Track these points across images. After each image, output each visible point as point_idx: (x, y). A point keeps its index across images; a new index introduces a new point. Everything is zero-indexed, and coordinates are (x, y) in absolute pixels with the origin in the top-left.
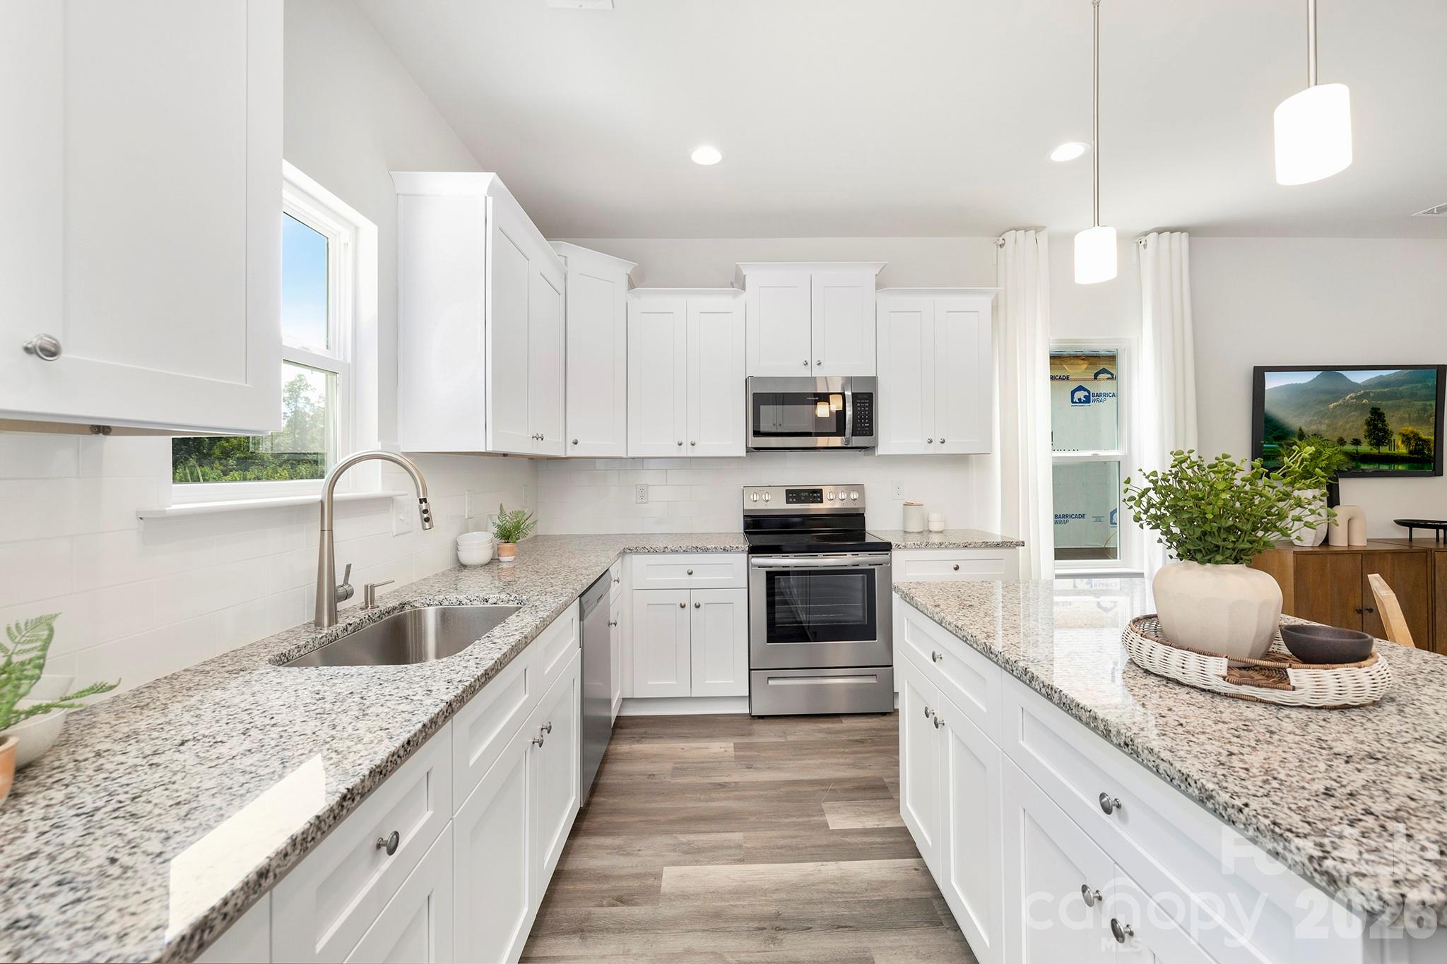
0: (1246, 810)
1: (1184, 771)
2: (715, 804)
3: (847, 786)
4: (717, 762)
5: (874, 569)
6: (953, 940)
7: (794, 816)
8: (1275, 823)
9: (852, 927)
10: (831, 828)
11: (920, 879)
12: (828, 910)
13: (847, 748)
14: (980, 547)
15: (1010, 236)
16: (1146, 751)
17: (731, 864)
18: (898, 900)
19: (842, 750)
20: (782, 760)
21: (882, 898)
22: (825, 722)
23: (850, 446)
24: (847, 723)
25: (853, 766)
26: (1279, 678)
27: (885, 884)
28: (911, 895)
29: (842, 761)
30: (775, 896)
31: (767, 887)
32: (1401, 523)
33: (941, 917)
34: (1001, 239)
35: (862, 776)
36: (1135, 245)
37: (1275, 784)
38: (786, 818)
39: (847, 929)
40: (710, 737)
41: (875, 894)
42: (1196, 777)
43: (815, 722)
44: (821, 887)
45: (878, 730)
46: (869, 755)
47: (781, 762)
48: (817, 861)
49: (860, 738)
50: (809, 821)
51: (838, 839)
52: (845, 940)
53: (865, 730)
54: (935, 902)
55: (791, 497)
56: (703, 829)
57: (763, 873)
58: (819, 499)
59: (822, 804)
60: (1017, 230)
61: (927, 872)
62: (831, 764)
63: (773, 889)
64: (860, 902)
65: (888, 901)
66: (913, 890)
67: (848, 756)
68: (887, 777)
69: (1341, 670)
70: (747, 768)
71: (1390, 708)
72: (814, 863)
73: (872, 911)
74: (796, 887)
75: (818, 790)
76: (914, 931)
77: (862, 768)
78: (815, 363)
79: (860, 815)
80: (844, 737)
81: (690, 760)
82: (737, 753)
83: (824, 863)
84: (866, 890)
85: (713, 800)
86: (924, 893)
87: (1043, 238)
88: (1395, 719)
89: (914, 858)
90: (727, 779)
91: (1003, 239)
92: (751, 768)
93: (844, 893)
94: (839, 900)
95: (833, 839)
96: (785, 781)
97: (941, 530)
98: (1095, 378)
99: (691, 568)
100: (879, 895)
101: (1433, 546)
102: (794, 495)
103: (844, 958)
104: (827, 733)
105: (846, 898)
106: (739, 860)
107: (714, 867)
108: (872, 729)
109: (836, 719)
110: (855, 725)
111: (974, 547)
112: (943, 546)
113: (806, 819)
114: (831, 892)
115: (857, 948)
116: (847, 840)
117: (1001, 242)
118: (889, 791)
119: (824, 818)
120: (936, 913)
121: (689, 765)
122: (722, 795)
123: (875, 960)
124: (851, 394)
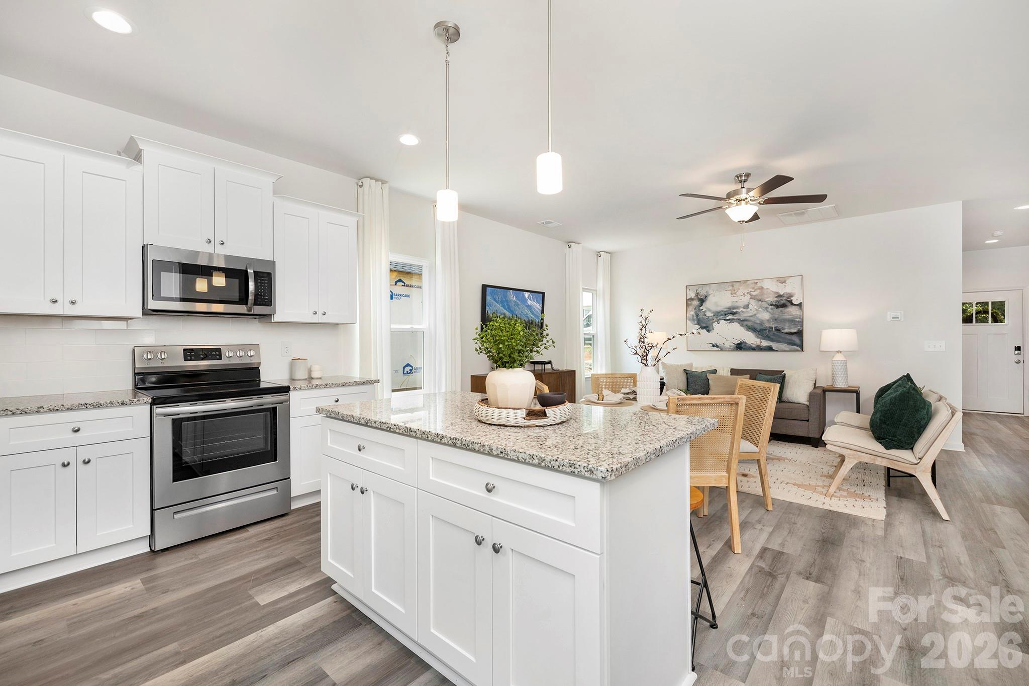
0: (559, 460)
1: (531, 454)
2: (134, 634)
3: (269, 571)
4: (126, 600)
5: (276, 408)
6: (370, 629)
7: (225, 610)
8: (570, 460)
9: (298, 658)
10: (262, 605)
11: (338, 606)
12: (276, 658)
13: (258, 547)
14: (353, 385)
15: (366, 181)
16: (512, 452)
17: (172, 669)
18: (328, 625)
19: (255, 550)
20: (199, 575)
21: (316, 630)
22: (235, 534)
23: (252, 313)
24: (252, 531)
25: (268, 557)
26: (543, 414)
27: (315, 620)
28: (336, 618)
29: (257, 557)
30: (226, 671)
31: (216, 669)
32: (532, 363)
33: (359, 621)
34: (360, 182)
35: (278, 561)
36: (432, 207)
37: (561, 450)
38: (217, 614)
39: (295, 661)
40: (111, 583)
41: (310, 630)
42: (536, 454)
43: (223, 538)
44: (266, 645)
45: (282, 527)
46: (279, 545)
47: (198, 577)
48: (258, 630)
49: (267, 537)
50: (241, 608)
51: (270, 609)
52: (296, 668)
53: (270, 531)
54: (354, 615)
55: (188, 356)
56: (129, 658)
57: (209, 661)
58: (218, 357)
59: (249, 591)
60: (371, 179)
61: (343, 600)
62: (249, 562)
63: (223, 667)
64: (300, 640)
65: (321, 630)
66: (337, 615)
67: (261, 552)
68: (296, 556)
69: (560, 407)
70: (163, 593)
71: (572, 421)
72: (255, 633)
73: (311, 641)
74: (243, 656)
75: (242, 584)
76: (344, 638)
77: (275, 556)
78: (217, 242)
79: (283, 587)
80: (254, 540)
81: (90, 610)
82: (147, 586)
83: (264, 629)
84: (303, 630)
85: (131, 632)
86: (345, 613)
87: (386, 187)
88: (575, 424)
89: (331, 596)
90: (143, 610)
91: (362, 182)
92: (168, 592)
93: (286, 640)
94: (283, 647)
95: (265, 611)
96: (207, 589)
97: (320, 377)
98: (396, 285)
99: (77, 426)
100: (314, 629)
101: (541, 372)
102: (190, 354)
103: (299, 679)
104: (238, 542)
105: (288, 642)
106: (179, 664)
107: (153, 681)
108: (275, 528)
109: (242, 530)
110: (260, 529)
111: (349, 385)
112: (328, 386)
113: (238, 607)
114: (276, 645)
115: (308, 668)
116: (278, 606)
117: (360, 184)
118: (302, 563)
119: (253, 600)
120: (356, 620)
121: (89, 615)
122: (142, 624)
123: (322, 668)
124: (253, 272)
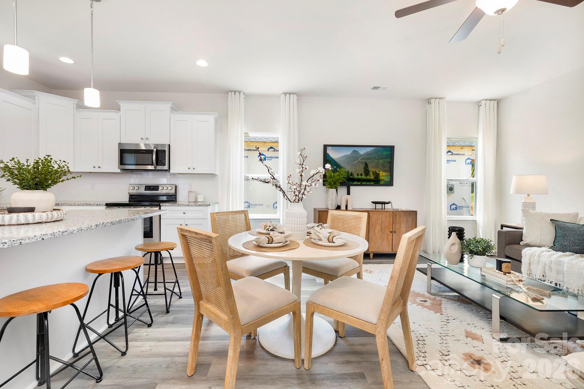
23: (156, 169)
32: (373, 202)
55: (147, 189)
58: (157, 190)
98: (268, 151)
102: (148, 188)
112: (179, 205)
124: (156, 150)
